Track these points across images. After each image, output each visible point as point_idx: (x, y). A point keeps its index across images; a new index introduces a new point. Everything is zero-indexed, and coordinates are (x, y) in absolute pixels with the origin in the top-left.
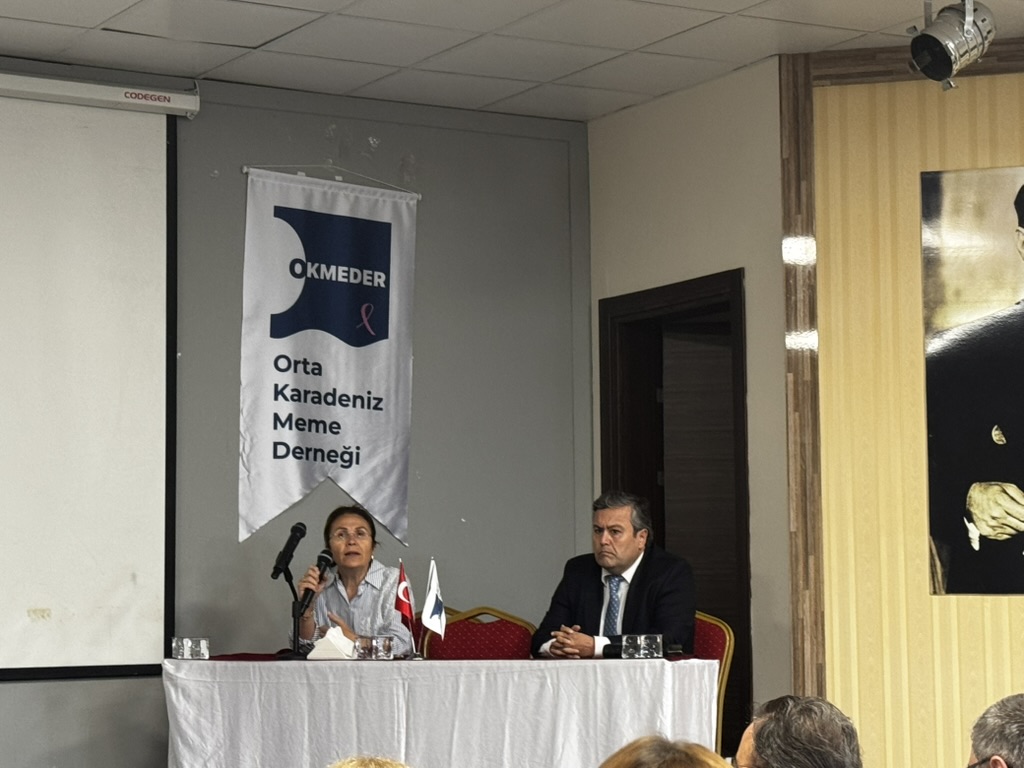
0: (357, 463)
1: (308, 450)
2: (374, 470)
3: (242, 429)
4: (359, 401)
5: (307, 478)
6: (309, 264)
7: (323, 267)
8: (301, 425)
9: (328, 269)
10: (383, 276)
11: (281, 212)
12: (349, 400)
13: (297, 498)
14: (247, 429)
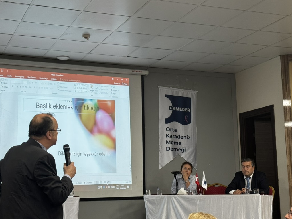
0: (185, 151)
1: (174, 148)
2: (189, 153)
3: (159, 144)
4: (185, 138)
5: (174, 155)
6: (173, 107)
7: (176, 108)
8: (172, 143)
9: (177, 108)
10: (190, 109)
11: (167, 96)
12: (183, 137)
13: (172, 159)
14: (160, 144)
